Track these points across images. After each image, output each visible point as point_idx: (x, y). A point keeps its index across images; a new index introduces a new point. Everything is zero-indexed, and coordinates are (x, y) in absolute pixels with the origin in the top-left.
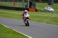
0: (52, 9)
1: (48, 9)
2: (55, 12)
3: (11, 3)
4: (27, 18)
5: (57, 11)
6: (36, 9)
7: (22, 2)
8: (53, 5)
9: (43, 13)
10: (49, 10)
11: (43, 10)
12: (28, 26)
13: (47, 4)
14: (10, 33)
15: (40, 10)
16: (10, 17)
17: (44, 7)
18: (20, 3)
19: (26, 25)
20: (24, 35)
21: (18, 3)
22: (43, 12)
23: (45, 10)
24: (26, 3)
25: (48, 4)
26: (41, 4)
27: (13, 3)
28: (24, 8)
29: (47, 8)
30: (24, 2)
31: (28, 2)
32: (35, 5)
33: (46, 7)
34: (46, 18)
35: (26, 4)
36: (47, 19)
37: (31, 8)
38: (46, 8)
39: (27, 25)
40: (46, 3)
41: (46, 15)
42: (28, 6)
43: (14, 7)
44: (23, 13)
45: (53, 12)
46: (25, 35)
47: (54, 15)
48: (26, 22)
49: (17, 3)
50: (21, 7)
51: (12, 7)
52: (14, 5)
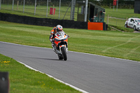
1: (136, 24)
3: (43, 8)
4: (63, 42)
6: (104, 23)
7: (71, 6)
9: (123, 34)
10: (137, 27)
11: (122, 25)
12: (65, 60)
13: (133, 11)
14: (39, 84)
15: (116, 27)
16: (40, 44)
17: (126, 19)
20: (74, 89)
21: (60, 8)
22: (122, 30)
23: (127, 27)
24: (80, 9)
25: (135, 12)
26: (117, 10)
27: (48, 8)
28: (75, 20)
29: (132, 20)
30: (75, 6)
31: (85, 7)
32: (101, 13)
33: (130, 19)
34: (131, 46)
35: (80, 12)
37: (92, 21)
38: (129, 22)
41: (130, 40)
42: (84, 16)
43: (49, 19)
49: (57, 8)
50: (68, 18)
52: (51, 13)
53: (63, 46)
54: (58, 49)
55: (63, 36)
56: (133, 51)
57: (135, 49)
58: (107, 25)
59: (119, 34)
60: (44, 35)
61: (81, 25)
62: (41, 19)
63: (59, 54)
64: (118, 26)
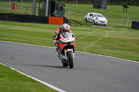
0: (104, 19)
1: (95, 18)
2: (109, 26)
3: (6, 3)
4: (69, 46)
5: (114, 24)
6: (64, 18)
7: (32, 2)
8: (105, 8)
9: (83, 28)
10: (96, 21)
11: (81, 20)
12: (71, 67)
13: (92, 6)
14: (2, 76)
15: (75, 21)
16: (3, 38)
18: (26, 4)
19: (65, 65)
21: (22, 4)
22: (82, 24)
23: (87, 21)
24: (41, 4)
25: (94, 7)
26: (77, 5)
27: (10, 4)
28: (37, 15)
29: (91, 15)
30: (37, 2)
31: (46, 2)
32: (62, 8)
33: (89, 14)
34: (90, 39)
35: (41, 7)
36: (91, 41)
37: (53, 16)
38: (88, 16)
39: (68, 64)
40: (88, 3)
41: (89, 34)
42: (45, 11)
43: (12, 14)
44: (58, 32)
45: (105, 25)
46: (39, 81)
47: (107, 34)
48: (65, 57)
49: (19, 4)
50: (30, 13)
51: (9, 14)
52: (13, 8)
53: (69, 50)
54: (63, 53)
55: (69, 38)
56: (92, 44)
57: (94, 42)
58: (67, 20)
59: (79, 28)
60: (7, 30)
61: (42, 20)
62: (4, 15)
63: (63, 60)
64: (78, 20)
